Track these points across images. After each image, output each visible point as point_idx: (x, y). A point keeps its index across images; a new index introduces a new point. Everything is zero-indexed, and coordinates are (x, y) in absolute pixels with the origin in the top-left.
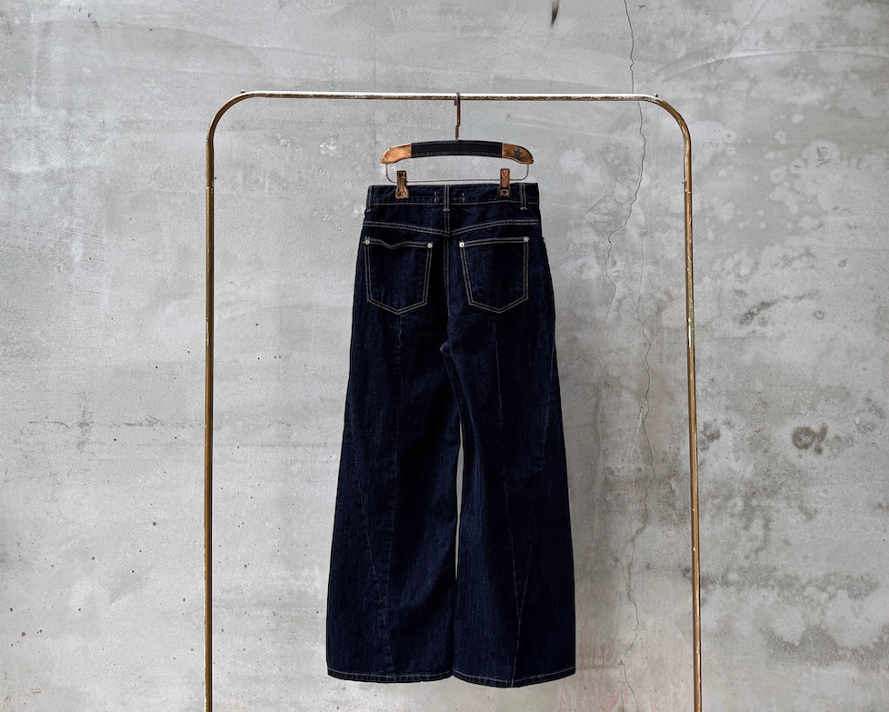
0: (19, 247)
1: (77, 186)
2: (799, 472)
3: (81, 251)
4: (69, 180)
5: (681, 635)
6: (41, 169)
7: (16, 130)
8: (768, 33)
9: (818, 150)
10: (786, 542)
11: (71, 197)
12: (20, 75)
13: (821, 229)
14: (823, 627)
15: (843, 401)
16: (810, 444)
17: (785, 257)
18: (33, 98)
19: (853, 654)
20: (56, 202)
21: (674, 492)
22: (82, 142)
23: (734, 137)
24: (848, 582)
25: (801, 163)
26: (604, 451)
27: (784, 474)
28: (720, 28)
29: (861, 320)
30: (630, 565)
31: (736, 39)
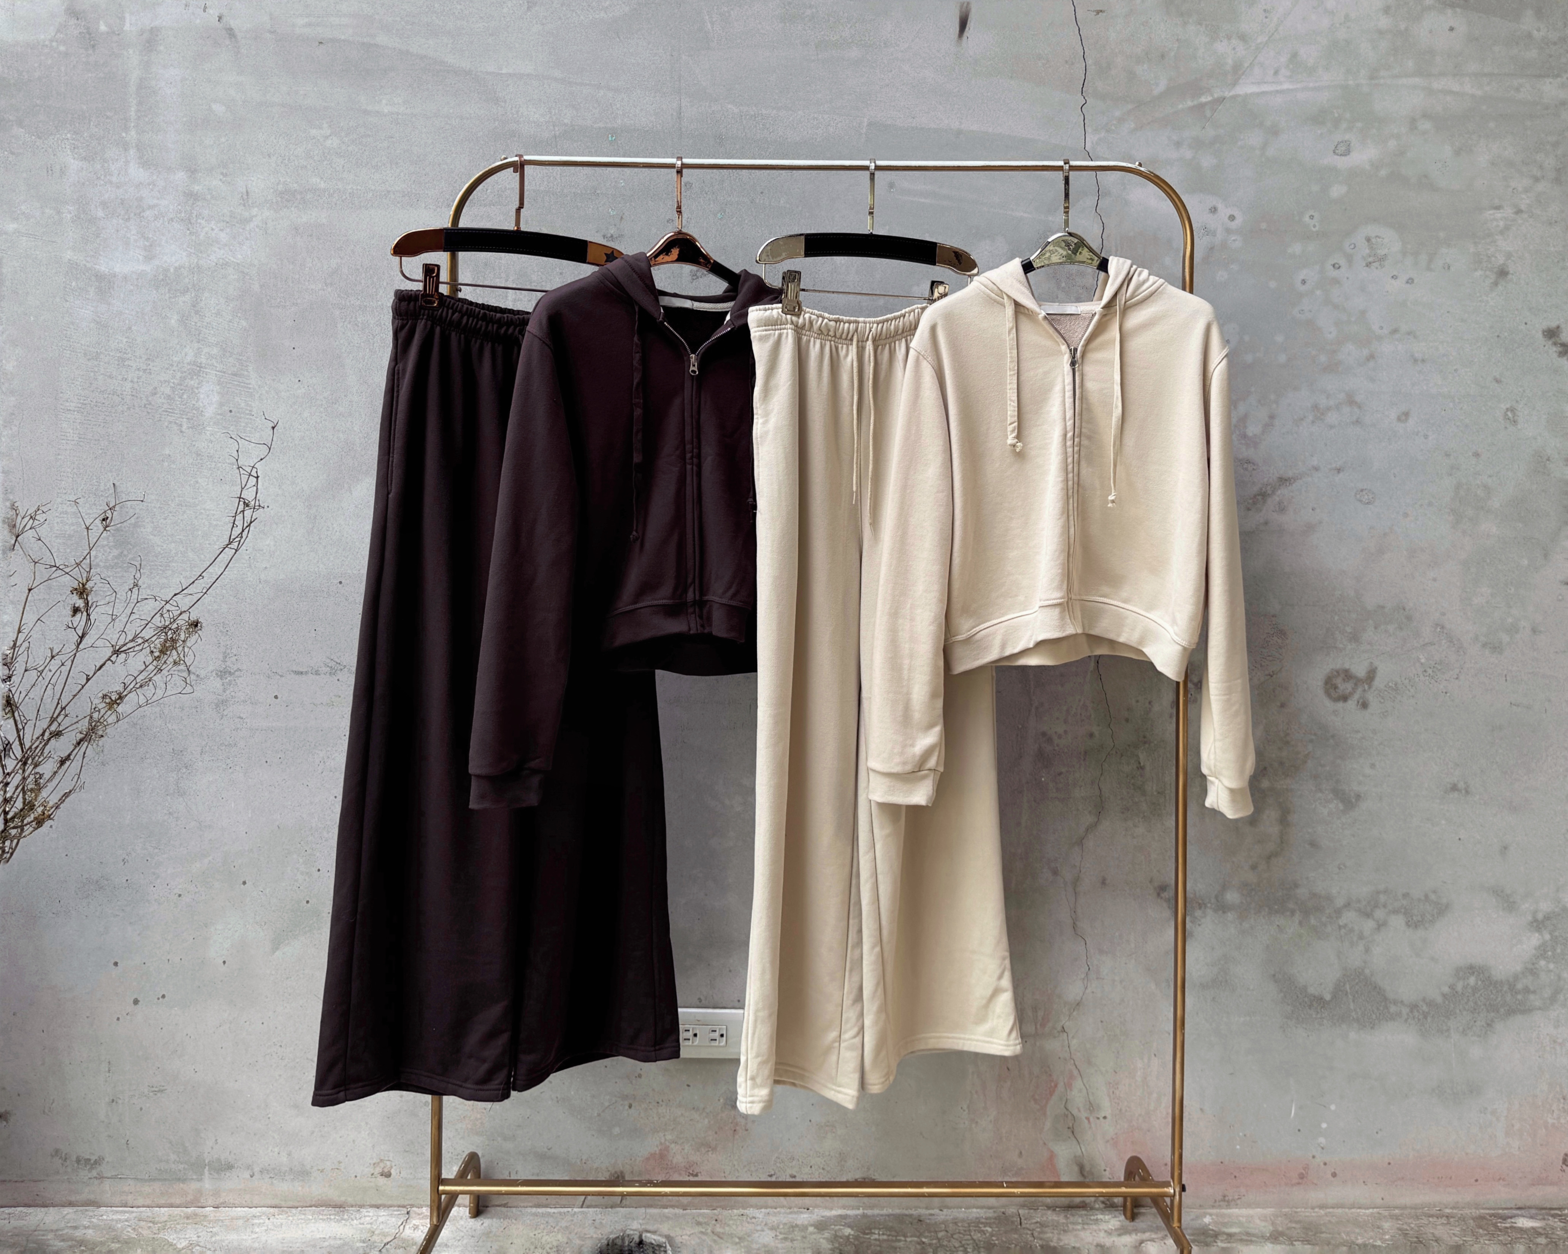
0: (114, 393)
1: (206, 294)
2: (1333, 736)
3: (216, 398)
4: (194, 285)
5: (1153, 986)
6: (147, 268)
7: (104, 204)
8: (1295, 55)
9: (1368, 240)
10: (1313, 844)
11: (197, 313)
12: (108, 114)
13: (1371, 364)
14: (1367, 971)
15: (1401, 629)
16: (1351, 694)
17: (1316, 407)
18: (132, 152)
19: (1412, 1012)
20: (174, 321)
21: (1141, 768)
22: (213, 224)
23: (1239, 221)
24: (1405, 902)
25: (1342, 262)
26: (1037, 708)
27: (1311, 741)
28: (1221, 47)
29: (1430, 504)
30: (1076, 881)
31: (1246, 65)
